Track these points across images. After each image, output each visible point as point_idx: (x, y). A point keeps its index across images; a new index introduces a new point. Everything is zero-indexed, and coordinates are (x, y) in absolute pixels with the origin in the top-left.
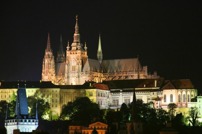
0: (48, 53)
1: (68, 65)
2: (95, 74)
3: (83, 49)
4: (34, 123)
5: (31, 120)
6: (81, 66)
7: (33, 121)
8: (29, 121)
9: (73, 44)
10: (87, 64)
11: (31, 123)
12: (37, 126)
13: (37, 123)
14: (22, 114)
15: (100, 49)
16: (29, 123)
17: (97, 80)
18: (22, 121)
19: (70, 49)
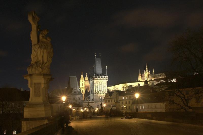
0: (140, 74)
1: (145, 76)
2: (152, 78)
3: (148, 72)
4: (105, 79)
5: (103, 77)
6: (148, 76)
7: (105, 77)
8: (102, 77)
9: (146, 71)
10: (150, 76)
11: (103, 78)
12: (107, 80)
13: (107, 78)
14: (97, 73)
15: (153, 72)
16: (102, 79)
17: (152, 79)
18: (96, 77)
19: (145, 72)
